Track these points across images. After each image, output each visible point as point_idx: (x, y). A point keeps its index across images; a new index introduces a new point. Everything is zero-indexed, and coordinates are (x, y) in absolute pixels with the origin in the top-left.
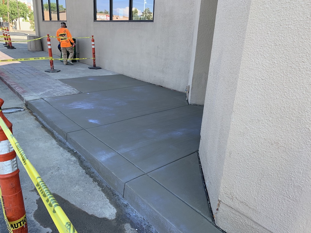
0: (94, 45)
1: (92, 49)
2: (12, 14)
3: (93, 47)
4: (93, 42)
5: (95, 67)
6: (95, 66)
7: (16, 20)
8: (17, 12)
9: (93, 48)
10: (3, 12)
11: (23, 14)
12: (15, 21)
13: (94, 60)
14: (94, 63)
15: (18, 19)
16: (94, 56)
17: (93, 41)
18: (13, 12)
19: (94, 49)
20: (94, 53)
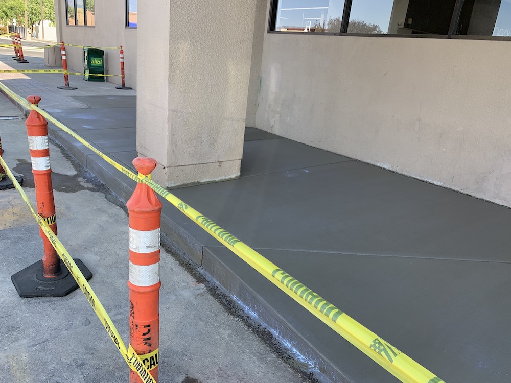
0: (123, 58)
1: (120, 64)
2: (33, 14)
3: (122, 60)
4: (122, 55)
5: (123, 87)
6: (123, 85)
7: (39, 24)
8: (39, 10)
9: (121, 62)
10: (18, 11)
11: (50, 14)
12: (37, 24)
13: (123, 78)
14: (123, 81)
15: (41, 21)
16: (123, 73)
17: (122, 52)
18: (33, 11)
19: (123, 63)
20: (123, 69)
